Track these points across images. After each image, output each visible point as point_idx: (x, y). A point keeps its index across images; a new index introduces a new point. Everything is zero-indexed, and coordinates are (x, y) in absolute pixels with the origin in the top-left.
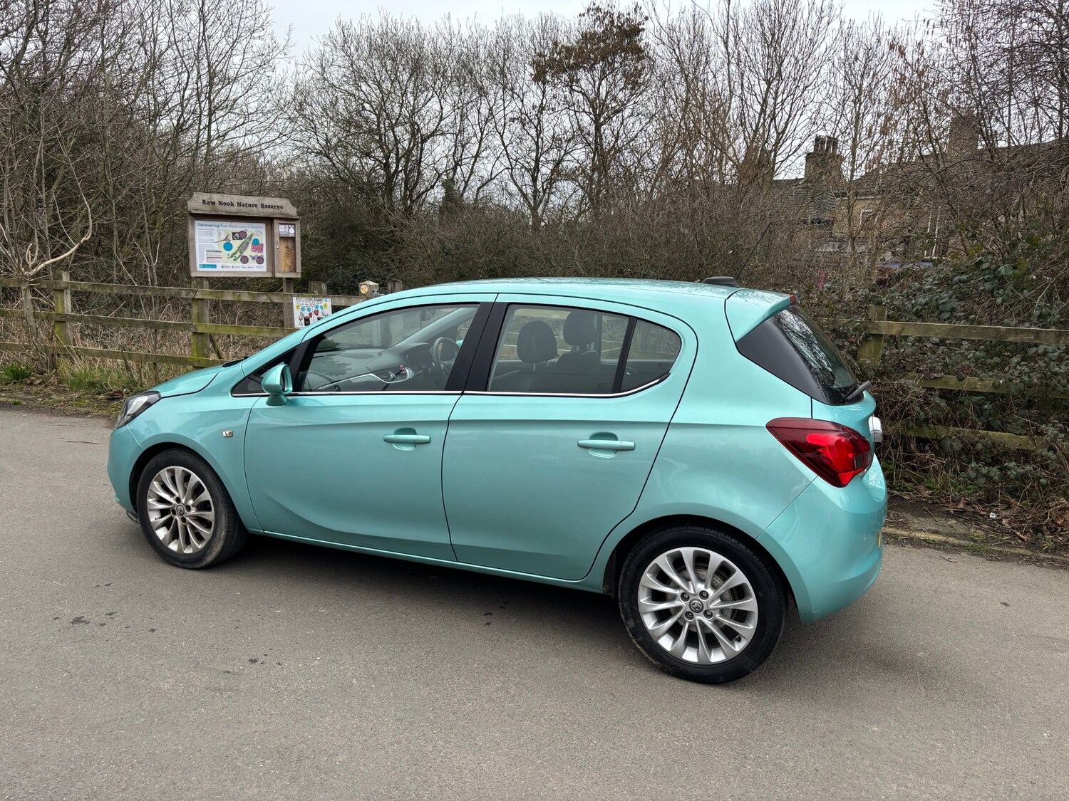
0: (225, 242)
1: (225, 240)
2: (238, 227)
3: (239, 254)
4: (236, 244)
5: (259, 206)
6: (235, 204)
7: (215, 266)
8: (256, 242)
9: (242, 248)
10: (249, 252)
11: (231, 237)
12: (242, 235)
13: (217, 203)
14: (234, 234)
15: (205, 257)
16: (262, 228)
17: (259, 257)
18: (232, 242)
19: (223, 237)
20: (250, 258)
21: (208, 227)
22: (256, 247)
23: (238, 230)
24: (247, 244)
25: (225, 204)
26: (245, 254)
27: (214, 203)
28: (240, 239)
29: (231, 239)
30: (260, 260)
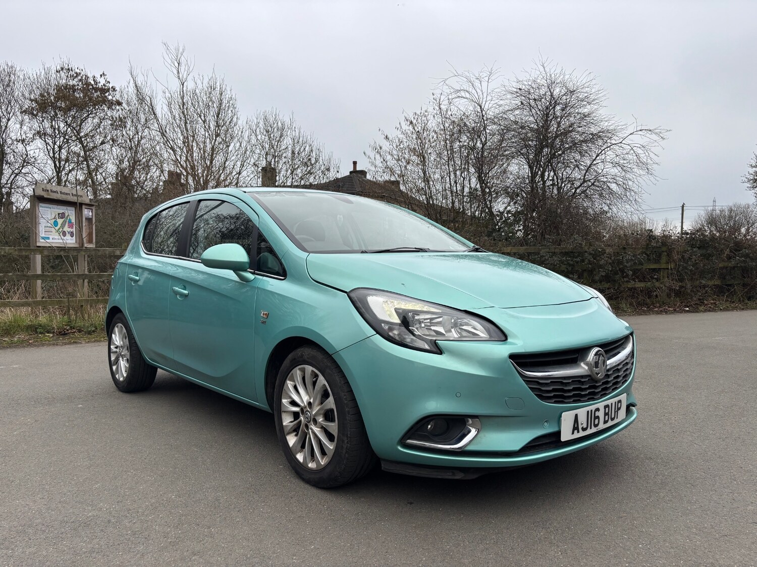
0: (54, 220)
1: (54, 218)
2: (61, 209)
3: (61, 229)
4: (60, 221)
5: (71, 195)
6: (59, 192)
7: (48, 238)
8: (70, 222)
9: (63, 225)
10: (66, 229)
11: (57, 216)
12: (62, 215)
13: (50, 191)
14: (59, 214)
15: (44, 230)
16: (73, 210)
17: (71, 232)
18: (58, 220)
19: (53, 216)
20: (67, 233)
21: (45, 209)
22: (70, 224)
23: (61, 211)
24: (66, 222)
25: (55, 192)
26: (64, 230)
27: (48, 191)
28: (62, 218)
29: (57, 218)
30: (72, 234)
